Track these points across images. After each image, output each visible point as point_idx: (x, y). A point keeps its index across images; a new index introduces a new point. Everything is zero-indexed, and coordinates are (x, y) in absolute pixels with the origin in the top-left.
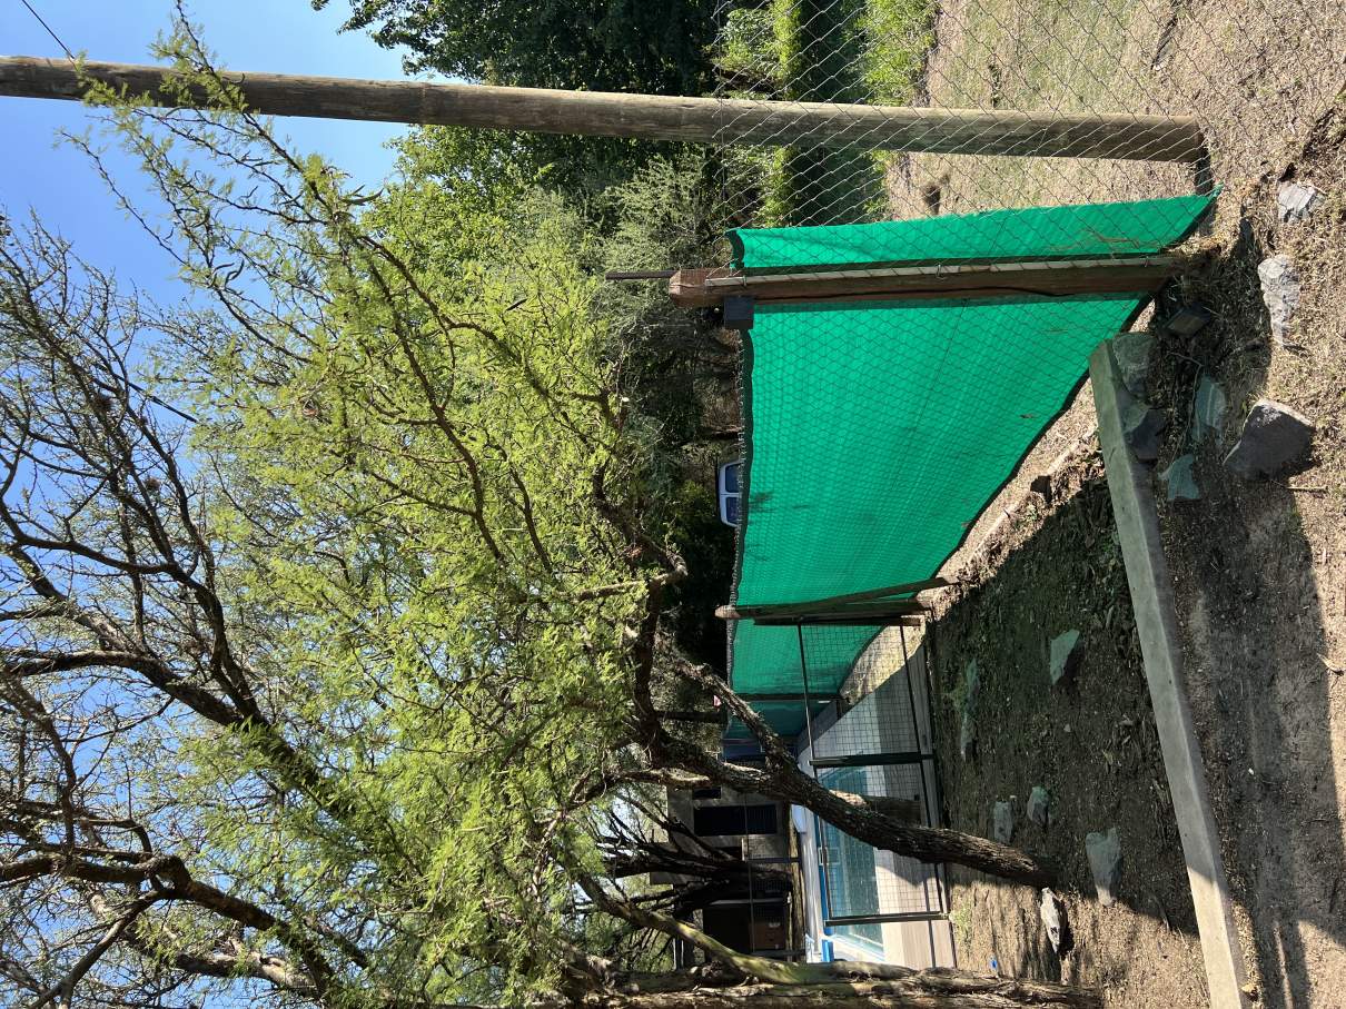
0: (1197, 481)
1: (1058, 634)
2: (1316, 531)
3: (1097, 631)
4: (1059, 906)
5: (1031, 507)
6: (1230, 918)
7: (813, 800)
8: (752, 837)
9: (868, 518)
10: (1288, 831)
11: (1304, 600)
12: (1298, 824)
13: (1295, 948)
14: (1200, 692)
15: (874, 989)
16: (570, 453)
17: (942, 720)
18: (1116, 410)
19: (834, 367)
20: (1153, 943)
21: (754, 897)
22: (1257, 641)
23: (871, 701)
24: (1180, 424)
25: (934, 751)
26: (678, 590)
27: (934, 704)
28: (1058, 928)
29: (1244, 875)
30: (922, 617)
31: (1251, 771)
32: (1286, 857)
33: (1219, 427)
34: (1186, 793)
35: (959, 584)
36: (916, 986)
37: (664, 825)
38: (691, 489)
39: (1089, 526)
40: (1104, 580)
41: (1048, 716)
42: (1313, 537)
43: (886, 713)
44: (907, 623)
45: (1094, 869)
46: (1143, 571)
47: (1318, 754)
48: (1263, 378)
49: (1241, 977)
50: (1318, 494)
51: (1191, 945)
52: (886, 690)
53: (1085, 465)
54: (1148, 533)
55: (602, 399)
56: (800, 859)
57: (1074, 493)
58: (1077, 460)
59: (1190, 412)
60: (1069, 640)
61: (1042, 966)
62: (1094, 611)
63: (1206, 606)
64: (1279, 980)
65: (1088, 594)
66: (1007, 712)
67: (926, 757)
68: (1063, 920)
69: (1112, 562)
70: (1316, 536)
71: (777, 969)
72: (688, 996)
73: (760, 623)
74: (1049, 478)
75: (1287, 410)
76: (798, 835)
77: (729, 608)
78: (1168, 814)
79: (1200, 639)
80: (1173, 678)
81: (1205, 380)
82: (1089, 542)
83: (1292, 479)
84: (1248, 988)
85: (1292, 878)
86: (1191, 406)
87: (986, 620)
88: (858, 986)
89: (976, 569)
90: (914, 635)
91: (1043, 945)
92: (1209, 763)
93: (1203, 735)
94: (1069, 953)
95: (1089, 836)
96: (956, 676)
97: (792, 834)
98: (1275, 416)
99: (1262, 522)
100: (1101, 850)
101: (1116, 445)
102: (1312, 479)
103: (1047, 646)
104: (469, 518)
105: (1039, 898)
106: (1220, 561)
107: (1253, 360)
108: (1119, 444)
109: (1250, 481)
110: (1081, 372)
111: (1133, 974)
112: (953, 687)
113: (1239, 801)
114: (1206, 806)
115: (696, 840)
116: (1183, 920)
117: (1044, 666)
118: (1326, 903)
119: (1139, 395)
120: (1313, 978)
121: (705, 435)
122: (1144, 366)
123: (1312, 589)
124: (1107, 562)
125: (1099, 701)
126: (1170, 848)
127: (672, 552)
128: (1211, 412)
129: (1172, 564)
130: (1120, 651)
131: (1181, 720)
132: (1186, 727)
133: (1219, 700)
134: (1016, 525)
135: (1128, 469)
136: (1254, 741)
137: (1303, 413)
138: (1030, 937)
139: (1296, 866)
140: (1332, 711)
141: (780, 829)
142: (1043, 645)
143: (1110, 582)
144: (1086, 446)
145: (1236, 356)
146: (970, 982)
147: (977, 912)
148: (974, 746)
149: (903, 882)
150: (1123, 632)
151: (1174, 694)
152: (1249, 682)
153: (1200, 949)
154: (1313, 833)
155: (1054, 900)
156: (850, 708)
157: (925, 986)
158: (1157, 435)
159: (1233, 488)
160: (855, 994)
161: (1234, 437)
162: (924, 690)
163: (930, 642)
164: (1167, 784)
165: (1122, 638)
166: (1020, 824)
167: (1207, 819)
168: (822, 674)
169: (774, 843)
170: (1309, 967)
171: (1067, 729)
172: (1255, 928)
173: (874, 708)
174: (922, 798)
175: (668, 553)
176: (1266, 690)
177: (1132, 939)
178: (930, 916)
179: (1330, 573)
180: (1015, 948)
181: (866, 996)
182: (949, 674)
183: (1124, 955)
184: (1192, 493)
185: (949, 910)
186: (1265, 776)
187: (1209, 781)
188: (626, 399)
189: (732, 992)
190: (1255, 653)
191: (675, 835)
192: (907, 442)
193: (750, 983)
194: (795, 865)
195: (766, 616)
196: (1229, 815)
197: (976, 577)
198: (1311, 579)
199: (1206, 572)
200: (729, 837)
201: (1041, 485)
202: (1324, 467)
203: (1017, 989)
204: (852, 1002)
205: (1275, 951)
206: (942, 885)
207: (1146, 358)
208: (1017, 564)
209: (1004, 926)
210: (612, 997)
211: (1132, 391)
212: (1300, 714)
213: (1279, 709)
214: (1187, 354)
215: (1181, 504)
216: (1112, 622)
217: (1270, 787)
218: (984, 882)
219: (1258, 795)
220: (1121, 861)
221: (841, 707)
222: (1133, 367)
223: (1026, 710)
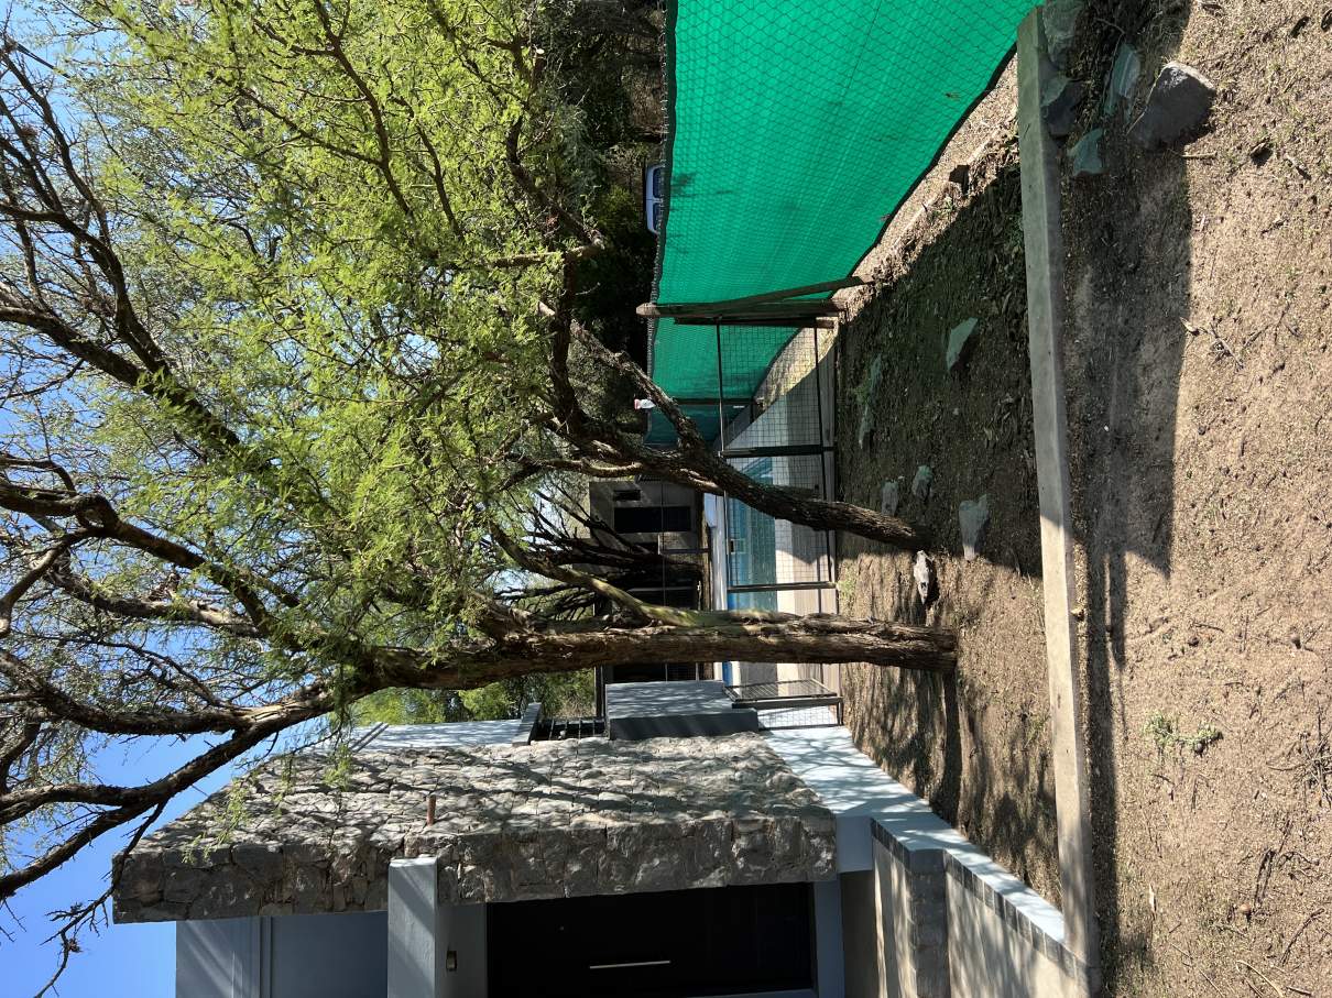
0: (1102, 156)
1: (958, 323)
2: (1200, 199)
3: (994, 317)
4: (930, 565)
5: (948, 199)
6: (1070, 555)
7: (720, 476)
8: (668, 534)
9: (790, 207)
10: (1129, 478)
11: (1178, 268)
12: (1138, 470)
13: (1120, 573)
14: (1075, 360)
15: (762, 630)
16: (483, 115)
17: (845, 414)
18: (1037, 84)
19: (761, 23)
20: (1006, 587)
21: (666, 586)
22: (1131, 310)
23: (783, 404)
24: (1096, 97)
25: (836, 444)
26: (594, 264)
27: (839, 401)
28: (927, 582)
29: (1087, 518)
30: (835, 319)
31: (1106, 428)
32: (1124, 500)
33: (1129, 97)
34: (1049, 451)
35: (873, 283)
36: (800, 627)
37: (586, 523)
38: (617, 195)
39: (999, 214)
40: (1006, 268)
41: (940, 402)
42: (1196, 205)
43: (793, 414)
44: (822, 325)
45: (963, 531)
46: (1040, 249)
47: (1165, 407)
48: (1178, 41)
49: (1072, 601)
50: (1207, 161)
51: (1036, 587)
52: (797, 393)
53: (1003, 150)
54: (1049, 209)
55: (515, 46)
56: (710, 551)
57: (989, 182)
58: (996, 147)
59: (1106, 83)
60: (967, 327)
61: (911, 617)
62: (994, 298)
63: (1092, 281)
64: (1103, 602)
65: (990, 282)
66: (904, 401)
67: (829, 449)
68: (932, 577)
69: (1016, 249)
70: (1199, 204)
71: (679, 615)
72: (600, 635)
73: (679, 321)
74: (968, 167)
75: (1193, 72)
76: (709, 530)
77: (650, 305)
78: (1032, 478)
79: (1082, 311)
80: (1052, 350)
81: (1125, 47)
82: (997, 230)
83: (1188, 147)
84: (1077, 611)
85: (1126, 517)
86: (1107, 77)
87: (894, 316)
88: (749, 628)
89: (890, 267)
90: (826, 337)
91: (913, 600)
92: (1072, 424)
93: (1071, 400)
94: (934, 603)
95: (963, 504)
96: (861, 372)
97: (704, 531)
98: (1181, 78)
99: (1154, 193)
100: (971, 515)
101: (1031, 121)
102: (1206, 145)
103: (947, 337)
104: (375, 167)
105: (914, 560)
106: (1111, 237)
107: (1172, 26)
108: (1035, 121)
109: (1148, 151)
110: (1009, 45)
111: (986, 614)
112: (858, 383)
113: (1092, 456)
114: (1064, 462)
115: (618, 537)
116: (1030, 566)
117: (942, 355)
118: (1150, 536)
119: (1062, 67)
120: (1130, 597)
121: (634, 136)
122: (1070, 34)
123: (1186, 257)
124: (1011, 249)
125: (987, 383)
126: (1030, 507)
127: (589, 224)
128: (1125, 81)
129: (1067, 241)
130: (1012, 335)
131: (1054, 388)
132: (1057, 392)
133: (1089, 368)
134: (932, 217)
135: (1040, 148)
136: (1114, 401)
137: (1208, 77)
138: (903, 595)
139: (1131, 507)
140: (1184, 369)
141: (693, 527)
142: (943, 335)
143: (1011, 269)
144: (1005, 132)
145: (1158, 21)
146: (847, 625)
147: (861, 579)
148: (871, 437)
149: (799, 562)
150: (1016, 316)
151: (1051, 365)
152: (1117, 349)
153: (1042, 588)
154: (1149, 477)
155: (927, 560)
156: (762, 412)
157: (807, 628)
158: (1072, 110)
159: (1133, 159)
160: (747, 634)
161: (1141, 105)
162: (832, 389)
163: (841, 344)
164: (1034, 452)
165: (1015, 321)
166: (905, 500)
167: (1062, 472)
168: (738, 379)
169: (688, 540)
170: (1129, 589)
171: (956, 412)
172: (1089, 562)
173: (783, 409)
174: (821, 486)
175: (585, 227)
176: (1131, 354)
177: (989, 585)
178: (820, 586)
179: (1204, 240)
180: (890, 604)
181: (756, 635)
182: (856, 370)
183: (980, 600)
184: (1095, 167)
185: (837, 580)
186: (1117, 432)
187: (1069, 440)
188: (541, 51)
189: (639, 632)
190: (1126, 322)
191: (596, 532)
192: (832, 119)
193: (655, 625)
194: (705, 556)
195: (687, 314)
196: (1082, 469)
197: (890, 275)
198: (1187, 248)
199: (1096, 248)
200: (647, 534)
201: (959, 174)
202: (1217, 132)
203: (886, 630)
204: (743, 640)
205: (1103, 578)
206: (832, 560)
207: (1073, 26)
208: (928, 259)
209: (882, 588)
210: (531, 636)
211: (1056, 62)
212: (1156, 374)
213: (1139, 370)
214: (1112, 21)
215: (1084, 181)
216: (1007, 307)
217: (1120, 441)
218: (869, 553)
219: (1109, 449)
220: (988, 522)
221: (754, 411)
222: (1060, 35)
223: (922, 399)
